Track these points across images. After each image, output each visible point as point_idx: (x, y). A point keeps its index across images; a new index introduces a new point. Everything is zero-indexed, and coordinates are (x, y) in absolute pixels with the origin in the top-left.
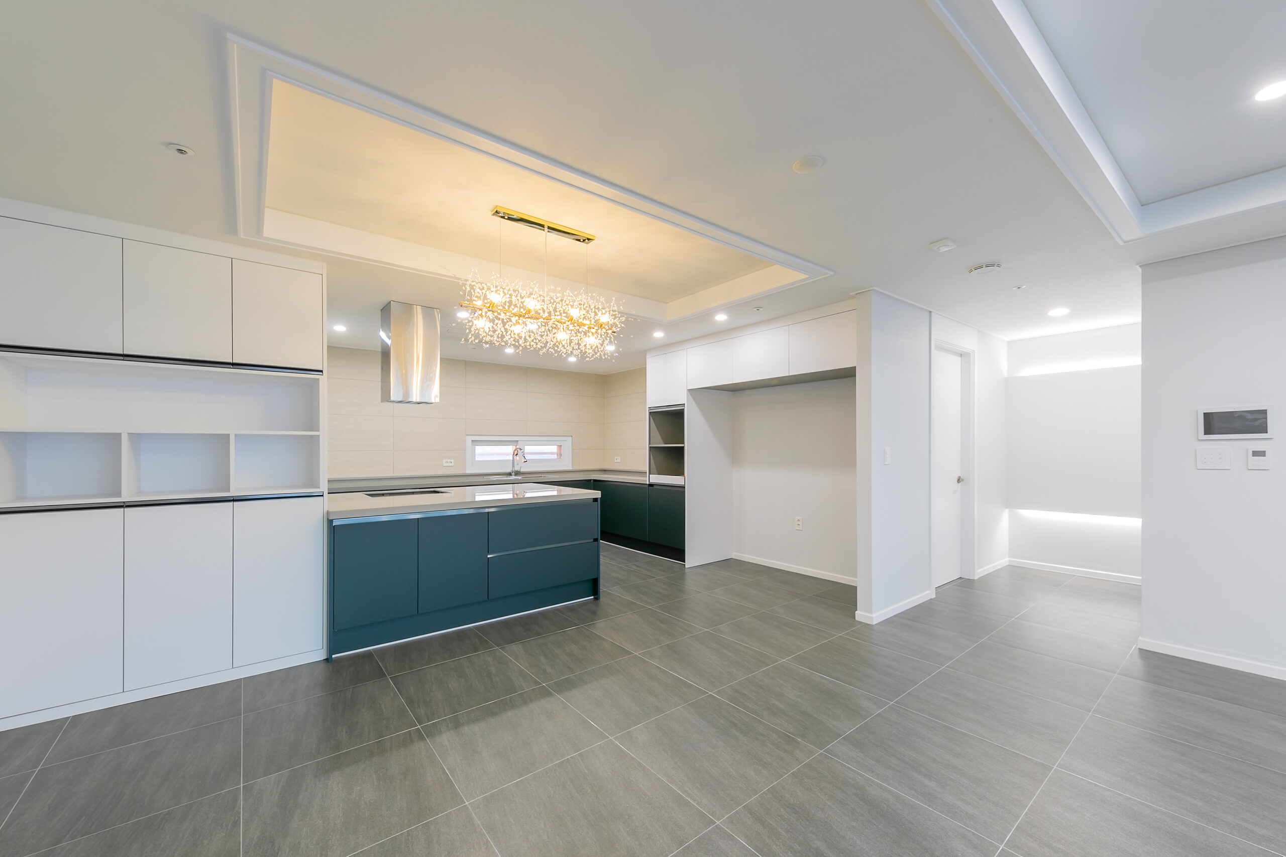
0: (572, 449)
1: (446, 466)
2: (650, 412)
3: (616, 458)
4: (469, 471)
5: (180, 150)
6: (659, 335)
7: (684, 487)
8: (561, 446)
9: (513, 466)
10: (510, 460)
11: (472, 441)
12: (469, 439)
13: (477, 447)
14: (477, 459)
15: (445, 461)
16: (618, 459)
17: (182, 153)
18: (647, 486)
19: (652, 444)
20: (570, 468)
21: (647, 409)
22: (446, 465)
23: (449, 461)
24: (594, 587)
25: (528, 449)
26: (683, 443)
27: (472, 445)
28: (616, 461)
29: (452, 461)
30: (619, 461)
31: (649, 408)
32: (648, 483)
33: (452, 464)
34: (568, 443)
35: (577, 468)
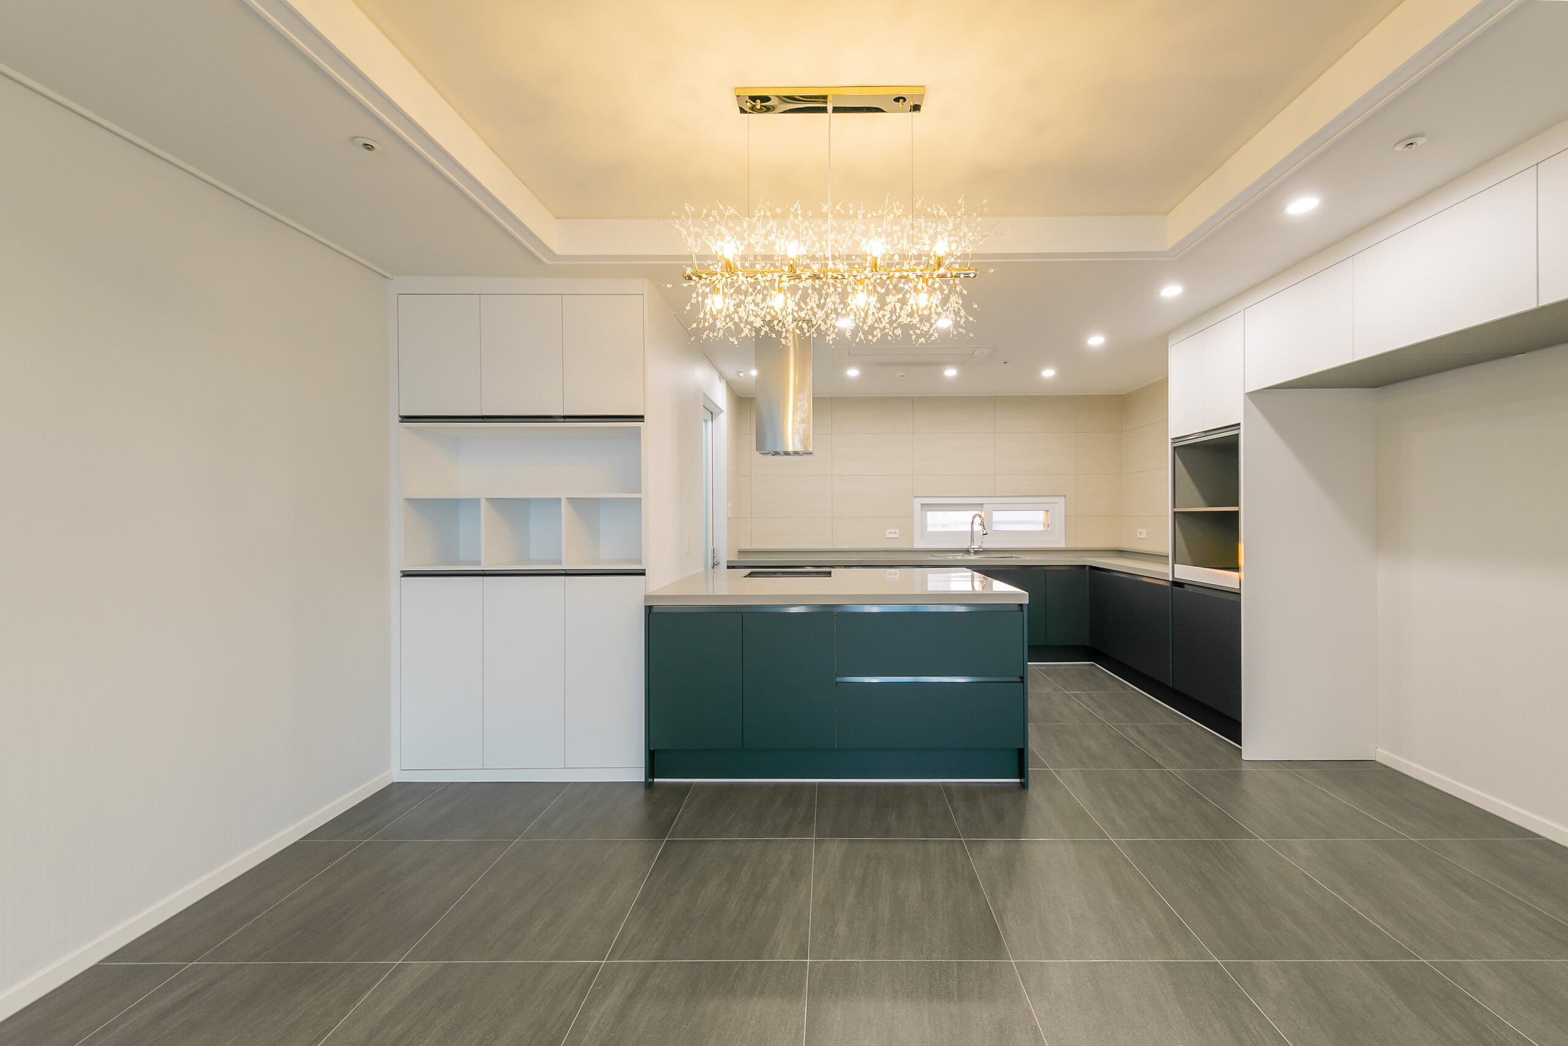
0: (1065, 516)
1: (890, 538)
2: (1174, 447)
3: (1139, 530)
4: (918, 545)
5: (367, 145)
6: (1171, 291)
7: (1240, 594)
8: (1048, 511)
9: (972, 540)
10: (968, 532)
11: (922, 504)
12: (918, 502)
13: (929, 513)
14: (929, 529)
15: (888, 531)
16: (1143, 533)
17: (369, 148)
18: (1168, 584)
19: (1178, 507)
20: (1062, 545)
21: (1170, 441)
22: (891, 536)
23: (892, 531)
24: (1019, 763)
25: (998, 516)
26: (1237, 504)
27: (921, 510)
28: (1139, 536)
29: (897, 531)
30: (1143, 536)
31: (1172, 439)
32: (1171, 579)
33: (897, 536)
34: (1059, 505)
35: (1073, 545)
